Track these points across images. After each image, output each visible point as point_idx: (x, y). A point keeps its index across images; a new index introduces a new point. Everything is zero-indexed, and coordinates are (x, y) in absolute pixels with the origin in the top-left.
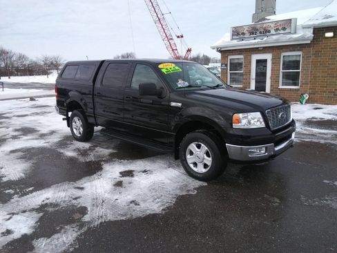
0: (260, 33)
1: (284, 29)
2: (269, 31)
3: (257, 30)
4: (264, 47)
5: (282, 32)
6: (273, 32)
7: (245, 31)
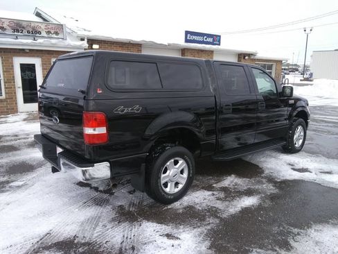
0: (28, 32)
1: (57, 33)
2: (40, 33)
3: (23, 27)
4: (30, 50)
5: (54, 36)
6: (44, 34)
7: (5, 26)
